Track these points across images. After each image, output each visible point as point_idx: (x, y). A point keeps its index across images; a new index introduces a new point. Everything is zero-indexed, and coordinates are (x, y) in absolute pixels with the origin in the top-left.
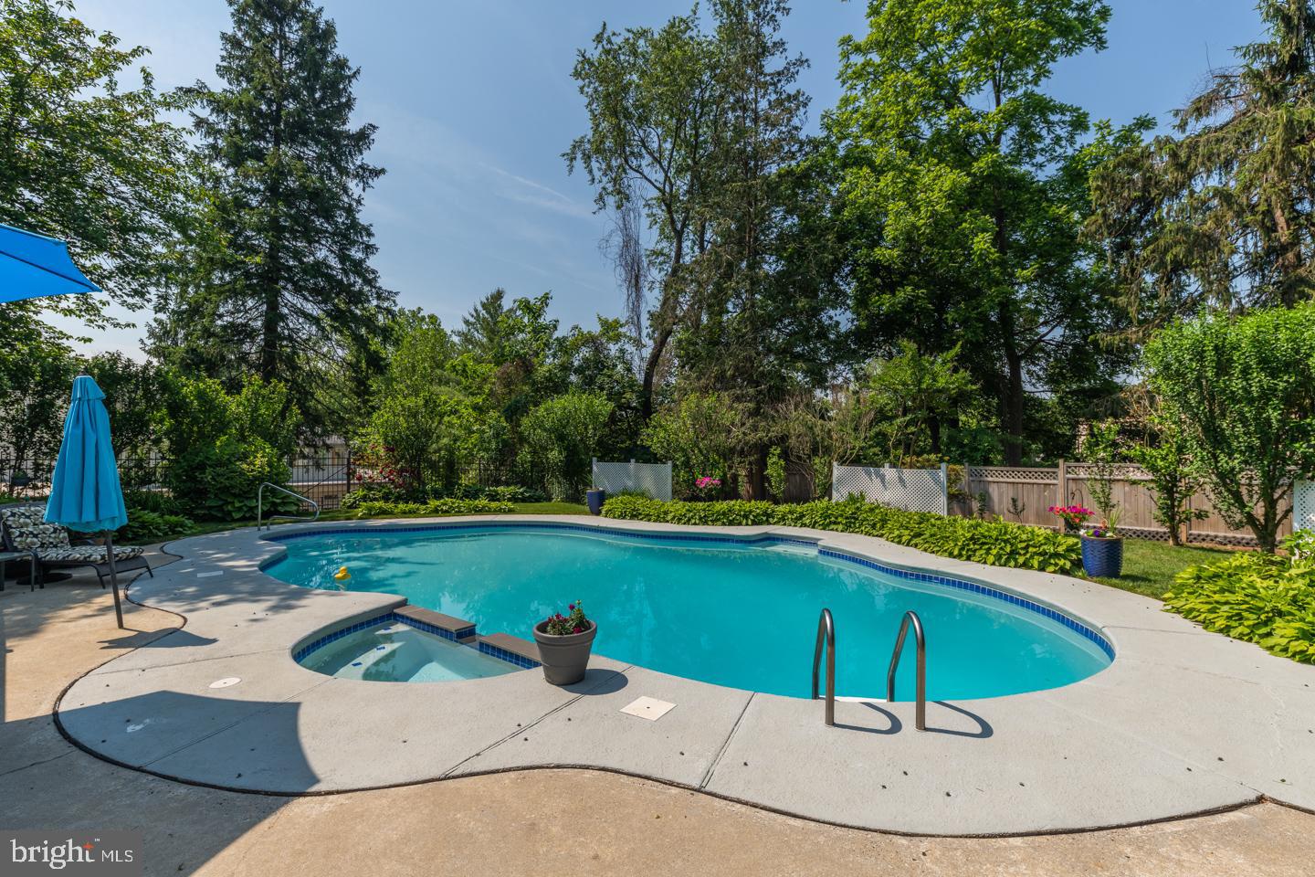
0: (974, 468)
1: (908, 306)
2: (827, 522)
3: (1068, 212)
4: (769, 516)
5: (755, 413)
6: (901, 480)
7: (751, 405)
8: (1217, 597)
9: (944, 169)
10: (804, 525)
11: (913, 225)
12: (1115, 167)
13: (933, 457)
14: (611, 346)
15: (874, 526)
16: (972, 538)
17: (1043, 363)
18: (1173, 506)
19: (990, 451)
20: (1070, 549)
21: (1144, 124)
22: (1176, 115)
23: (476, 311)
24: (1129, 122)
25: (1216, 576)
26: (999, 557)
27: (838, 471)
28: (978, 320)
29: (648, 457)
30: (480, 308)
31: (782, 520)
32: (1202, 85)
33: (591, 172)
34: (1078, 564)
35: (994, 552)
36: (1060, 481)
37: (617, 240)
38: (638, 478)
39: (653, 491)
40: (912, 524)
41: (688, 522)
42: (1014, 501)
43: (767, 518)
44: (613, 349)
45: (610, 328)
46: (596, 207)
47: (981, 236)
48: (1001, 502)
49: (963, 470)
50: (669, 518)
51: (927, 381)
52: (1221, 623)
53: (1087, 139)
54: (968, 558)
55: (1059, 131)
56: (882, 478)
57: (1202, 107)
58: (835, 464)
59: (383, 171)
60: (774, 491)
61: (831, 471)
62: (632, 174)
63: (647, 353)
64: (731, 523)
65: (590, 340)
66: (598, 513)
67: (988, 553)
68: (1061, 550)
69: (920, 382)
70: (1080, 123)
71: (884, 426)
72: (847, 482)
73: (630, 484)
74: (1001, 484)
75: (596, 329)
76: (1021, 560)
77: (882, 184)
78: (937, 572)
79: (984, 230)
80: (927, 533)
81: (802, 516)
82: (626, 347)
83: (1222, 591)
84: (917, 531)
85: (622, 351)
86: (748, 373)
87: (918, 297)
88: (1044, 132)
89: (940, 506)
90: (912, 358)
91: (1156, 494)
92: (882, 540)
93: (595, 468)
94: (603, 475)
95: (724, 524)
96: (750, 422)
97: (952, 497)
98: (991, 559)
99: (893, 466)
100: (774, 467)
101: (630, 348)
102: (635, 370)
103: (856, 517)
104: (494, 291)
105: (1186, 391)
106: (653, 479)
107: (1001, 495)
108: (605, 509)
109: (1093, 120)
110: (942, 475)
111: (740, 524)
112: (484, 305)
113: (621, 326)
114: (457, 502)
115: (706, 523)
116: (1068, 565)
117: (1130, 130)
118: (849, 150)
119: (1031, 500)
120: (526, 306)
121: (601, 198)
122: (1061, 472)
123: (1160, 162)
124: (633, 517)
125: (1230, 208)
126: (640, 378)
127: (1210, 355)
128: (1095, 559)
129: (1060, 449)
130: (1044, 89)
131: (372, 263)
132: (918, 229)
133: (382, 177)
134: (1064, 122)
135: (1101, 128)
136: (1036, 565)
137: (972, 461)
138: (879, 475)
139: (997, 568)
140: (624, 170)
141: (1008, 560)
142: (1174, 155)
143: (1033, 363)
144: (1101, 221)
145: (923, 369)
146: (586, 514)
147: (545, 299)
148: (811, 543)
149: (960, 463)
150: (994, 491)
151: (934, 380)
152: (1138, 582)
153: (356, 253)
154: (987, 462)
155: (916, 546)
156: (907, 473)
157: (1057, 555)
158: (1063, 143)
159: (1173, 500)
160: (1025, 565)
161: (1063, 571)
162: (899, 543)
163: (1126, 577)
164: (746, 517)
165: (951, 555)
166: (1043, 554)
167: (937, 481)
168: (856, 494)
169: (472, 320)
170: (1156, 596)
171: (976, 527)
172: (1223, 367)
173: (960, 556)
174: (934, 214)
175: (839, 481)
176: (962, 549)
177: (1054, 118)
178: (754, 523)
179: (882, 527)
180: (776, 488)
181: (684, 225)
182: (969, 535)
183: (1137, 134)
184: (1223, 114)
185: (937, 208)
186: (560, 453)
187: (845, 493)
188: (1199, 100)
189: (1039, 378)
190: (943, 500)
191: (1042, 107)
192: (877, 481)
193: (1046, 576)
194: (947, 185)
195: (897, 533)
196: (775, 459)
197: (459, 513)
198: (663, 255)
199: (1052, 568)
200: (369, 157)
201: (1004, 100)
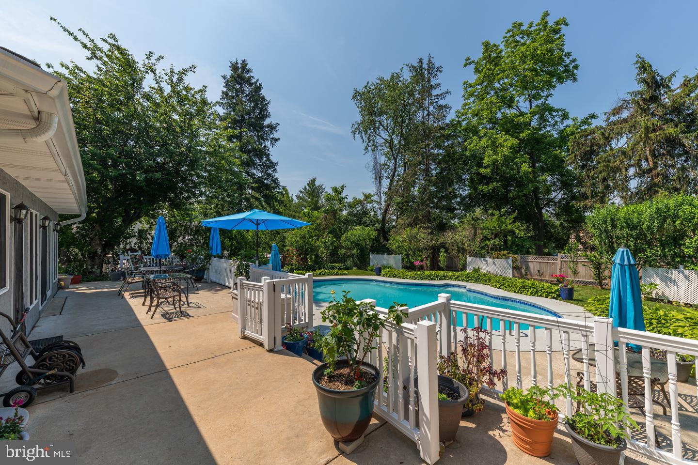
0: (522, 256)
1: (494, 190)
2: (468, 279)
3: (560, 153)
4: (445, 277)
5: (431, 233)
6: (494, 263)
7: (430, 231)
8: (598, 306)
9: (508, 137)
10: (459, 280)
11: (496, 159)
12: (579, 138)
13: (505, 252)
14: (368, 205)
15: (486, 281)
16: (522, 287)
17: (553, 207)
18: (599, 274)
19: (529, 248)
20: (556, 291)
21: (593, 116)
22: (605, 114)
23: (305, 187)
24: (587, 116)
25: (600, 300)
26: (532, 293)
27: (469, 259)
28: (523, 196)
29: (389, 252)
30: (307, 186)
31: (451, 278)
32: (615, 104)
33: (362, 138)
34: (559, 296)
35: (530, 291)
36: (559, 262)
37: (372, 163)
38: (388, 260)
39: (394, 266)
40: (500, 281)
41: (416, 279)
42: (539, 271)
43: (444, 278)
44: (369, 206)
45: (367, 197)
46: (364, 152)
47: (524, 164)
48: (534, 269)
49: (518, 257)
50: (408, 277)
51: (504, 227)
52: (598, 314)
53: (569, 122)
54: (521, 293)
55: (556, 119)
56: (487, 262)
57: (616, 111)
58: (468, 256)
59: (279, 139)
60: (442, 266)
61: (466, 259)
62: (378, 137)
63: (383, 207)
64: (432, 279)
65: (360, 202)
66: (380, 275)
67: (528, 292)
68: (553, 291)
69: (501, 227)
70: (565, 116)
71: (487, 242)
72: (472, 263)
73: (385, 263)
74: (534, 263)
75: (362, 198)
76: (539, 294)
77: (482, 143)
78: (510, 298)
79: (525, 162)
80: (506, 284)
81: (458, 277)
82: (375, 205)
83: (600, 304)
84: (502, 283)
85: (373, 207)
86: (428, 218)
87: (498, 187)
88: (550, 120)
89: (509, 274)
90: (498, 217)
91: (593, 270)
92: (489, 286)
93: (371, 256)
94: (375, 260)
95: (429, 280)
96: (430, 237)
97: (514, 268)
98: (529, 293)
99: (490, 258)
100: (442, 256)
101: (376, 206)
102: (379, 215)
103: (478, 277)
104: (312, 178)
105: (601, 234)
106: (393, 260)
107: (534, 267)
108: (382, 273)
109: (571, 116)
110: (510, 261)
111: (435, 280)
112: (308, 184)
113: (372, 196)
114: (327, 271)
115: (422, 279)
116: (556, 296)
117: (587, 119)
118: (467, 124)
119: (547, 270)
120: (335, 190)
121: (366, 148)
122: (559, 258)
123: (598, 136)
124: (394, 277)
125: (625, 156)
126: (380, 217)
127: (609, 222)
128: (564, 294)
129: (561, 244)
130: (551, 102)
131: (277, 175)
132: (498, 161)
133: (279, 141)
134: (558, 115)
135: (574, 120)
136: (545, 296)
137: (522, 253)
138: (485, 261)
139: (531, 297)
140: (375, 136)
141: (535, 294)
142: (603, 134)
143: (549, 207)
144: (573, 158)
145: (502, 222)
146: (374, 275)
147: (343, 187)
148: (465, 287)
149: (517, 254)
150: (531, 265)
151: (506, 226)
152: (581, 302)
153: (270, 172)
154: (528, 253)
155: (502, 289)
156: (496, 260)
157: (552, 293)
158: (558, 124)
159: (599, 271)
160: (541, 296)
161: (554, 298)
162: (496, 287)
163: (575, 300)
164: (437, 277)
165: (515, 292)
166: (547, 292)
167: (508, 263)
168: (476, 268)
169: (304, 191)
170: (583, 306)
171: (523, 282)
172: (614, 226)
173: (518, 292)
174: (504, 156)
175: (469, 263)
176: (519, 290)
177: (554, 114)
178: (440, 279)
179: (489, 282)
180: (442, 264)
181: (397, 156)
182: (521, 285)
183: (590, 120)
184: (625, 114)
185: (506, 153)
186: (357, 251)
187: (472, 267)
188: (615, 109)
189: (552, 213)
190: (511, 271)
191: (551, 110)
192: (484, 263)
193: (548, 300)
194: (510, 144)
195: (495, 284)
196: (442, 254)
197: (328, 275)
198: (387, 165)
199: (550, 297)
200: (276, 135)
201: (533, 105)
